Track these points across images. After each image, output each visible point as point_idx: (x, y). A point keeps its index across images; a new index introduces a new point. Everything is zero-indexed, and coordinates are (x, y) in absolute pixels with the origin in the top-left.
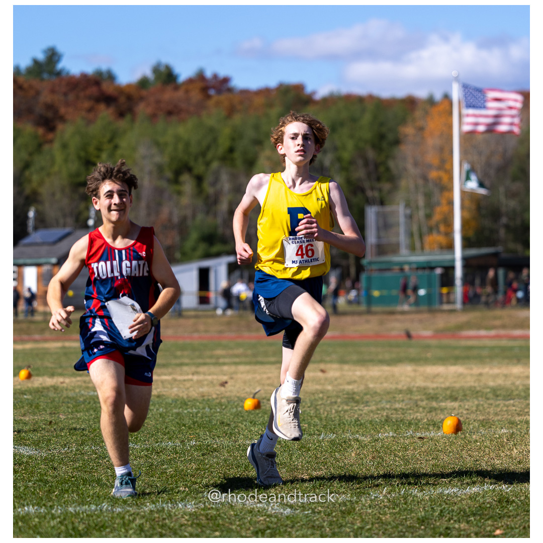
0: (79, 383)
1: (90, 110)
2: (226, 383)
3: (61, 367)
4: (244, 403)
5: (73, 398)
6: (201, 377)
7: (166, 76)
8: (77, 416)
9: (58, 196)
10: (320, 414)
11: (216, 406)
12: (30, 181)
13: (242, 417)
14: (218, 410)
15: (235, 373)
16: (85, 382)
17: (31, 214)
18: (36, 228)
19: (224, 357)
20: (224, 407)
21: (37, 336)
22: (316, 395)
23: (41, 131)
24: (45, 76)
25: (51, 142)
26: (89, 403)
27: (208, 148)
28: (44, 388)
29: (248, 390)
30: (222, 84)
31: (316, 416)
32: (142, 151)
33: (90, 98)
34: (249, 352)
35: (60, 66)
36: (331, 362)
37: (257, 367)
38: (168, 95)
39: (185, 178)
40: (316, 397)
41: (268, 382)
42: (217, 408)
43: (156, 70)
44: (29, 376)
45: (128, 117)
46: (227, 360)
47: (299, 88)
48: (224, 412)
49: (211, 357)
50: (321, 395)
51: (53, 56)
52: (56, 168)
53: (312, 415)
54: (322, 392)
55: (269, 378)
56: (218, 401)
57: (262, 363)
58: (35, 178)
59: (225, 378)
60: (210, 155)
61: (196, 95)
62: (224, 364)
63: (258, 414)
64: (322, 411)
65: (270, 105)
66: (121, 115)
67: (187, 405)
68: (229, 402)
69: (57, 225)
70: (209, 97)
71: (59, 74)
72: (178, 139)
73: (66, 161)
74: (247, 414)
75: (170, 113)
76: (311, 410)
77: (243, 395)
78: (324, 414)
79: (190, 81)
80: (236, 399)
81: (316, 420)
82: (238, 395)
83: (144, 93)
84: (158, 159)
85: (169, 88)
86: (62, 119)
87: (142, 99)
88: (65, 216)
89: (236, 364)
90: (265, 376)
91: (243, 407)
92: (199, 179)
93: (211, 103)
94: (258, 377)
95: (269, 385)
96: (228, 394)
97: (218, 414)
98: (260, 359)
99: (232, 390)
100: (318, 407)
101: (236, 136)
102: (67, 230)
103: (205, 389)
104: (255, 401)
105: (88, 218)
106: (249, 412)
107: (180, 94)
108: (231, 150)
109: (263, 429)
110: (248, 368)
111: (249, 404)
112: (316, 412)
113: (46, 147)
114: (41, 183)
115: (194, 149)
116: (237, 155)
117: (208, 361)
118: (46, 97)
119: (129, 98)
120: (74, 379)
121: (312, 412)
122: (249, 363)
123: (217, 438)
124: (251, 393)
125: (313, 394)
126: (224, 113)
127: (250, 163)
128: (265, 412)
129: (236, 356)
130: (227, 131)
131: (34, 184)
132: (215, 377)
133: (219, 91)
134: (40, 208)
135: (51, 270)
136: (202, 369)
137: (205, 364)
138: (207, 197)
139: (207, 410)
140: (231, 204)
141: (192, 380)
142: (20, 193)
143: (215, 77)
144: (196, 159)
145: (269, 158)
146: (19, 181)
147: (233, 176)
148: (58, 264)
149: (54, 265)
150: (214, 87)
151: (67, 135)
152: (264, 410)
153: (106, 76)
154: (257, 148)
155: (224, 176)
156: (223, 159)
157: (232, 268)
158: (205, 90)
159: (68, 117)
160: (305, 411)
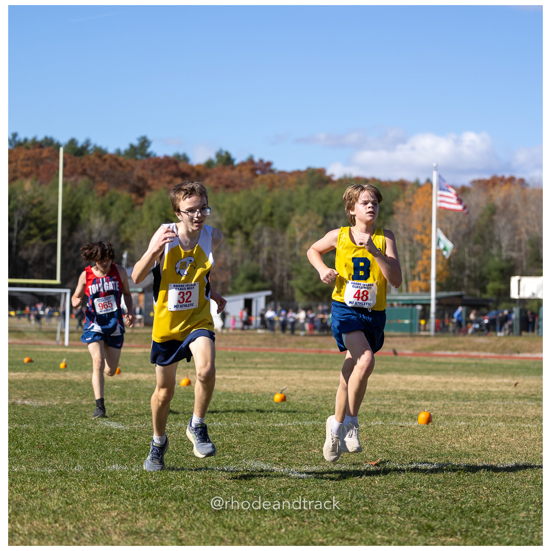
1: (170, 182)
2: (262, 382)
3: (142, 366)
4: (274, 396)
6: (243, 377)
7: (226, 160)
9: (145, 243)
10: (329, 406)
11: (253, 398)
12: (125, 232)
13: (273, 406)
14: (255, 401)
15: (268, 375)
17: (125, 256)
18: (128, 266)
19: (261, 363)
20: (259, 399)
23: (134, 196)
24: (139, 157)
25: (141, 204)
27: (255, 212)
28: (129, 381)
29: (277, 387)
30: (266, 167)
31: (326, 408)
33: (170, 173)
34: (279, 361)
35: (149, 150)
37: (285, 372)
38: (227, 173)
39: (237, 233)
40: (327, 394)
41: (293, 382)
43: (219, 155)
44: (119, 372)
46: (263, 366)
47: (322, 171)
49: (251, 363)
50: (330, 393)
51: (145, 143)
52: (144, 224)
54: (331, 391)
55: (293, 380)
56: (255, 395)
57: (288, 369)
58: (128, 230)
59: (261, 379)
60: (255, 218)
61: (246, 174)
62: (261, 368)
63: (284, 405)
64: (330, 405)
65: (301, 183)
67: (233, 397)
68: (263, 396)
70: (256, 176)
71: (148, 155)
72: (233, 205)
73: (151, 218)
74: (276, 405)
75: (227, 187)
76: (322, 404)
77: (273, 391)
79: (243, 164)
80: (268, 394)
81: (326, 410)
82: (270, 391)
83: (209, 171)
84: (218, 219)
85: (228, 168)
86: (149, 188)
87: (207, 175)
89: (270, 369)
90: (290, 378)
91: (273, 399)
92: (247, 235)
93: (258, 180)
94: (285, 379)
95: (292, 384)
96: (263, 390)
97: (255, 404)
98: (287, 366)
99: (266, 387)
100: (328, 402)
101: (275, 205)
103: (245, 386)
104: (282, 395)
106: (277, 403)
107: (235, 173)
108: (271, 215)
110: (278, 372)
111: (277, 397)
112: (326, 405)
113: (138, 208)
114: (133, 234)
115: (244, 213)
116: (275, 218)
117: (249, 366)
118: (138, 172)
119: (198, 174)
122: (279, 369)
123: (253, 421)
124: (279, 390)
125: (325, 392)
126: (267, 188)
127: (285, 225)
128: (289, 404)
129: (270, 363)
130: (269, 201)
131: (128, 235)
132: (254, 377)
133: (264, 172)
134: (132, 251)
135: (137, 296)
136: (244, 371)
137: (246, 368)
138: (253, 248)
139: (247, 401)
140: (269, 253)
141: (237, 379)
142: (117, 240)
143: (261, 161)
144: (245, 220)
145: (298, 221)
146: (117, 231)
147: (272, 234)
148: (143, 292)
149: (140, 293)
150: (260, 169)
151: (153, 200)
152: (288, 402)
153: (182, 158)
154: (290, 214)
155: (265, 233)
156: (265, 221)
157: (268, 300)
158: (253, 171)
159: (154, 187)
160: (318, 404)
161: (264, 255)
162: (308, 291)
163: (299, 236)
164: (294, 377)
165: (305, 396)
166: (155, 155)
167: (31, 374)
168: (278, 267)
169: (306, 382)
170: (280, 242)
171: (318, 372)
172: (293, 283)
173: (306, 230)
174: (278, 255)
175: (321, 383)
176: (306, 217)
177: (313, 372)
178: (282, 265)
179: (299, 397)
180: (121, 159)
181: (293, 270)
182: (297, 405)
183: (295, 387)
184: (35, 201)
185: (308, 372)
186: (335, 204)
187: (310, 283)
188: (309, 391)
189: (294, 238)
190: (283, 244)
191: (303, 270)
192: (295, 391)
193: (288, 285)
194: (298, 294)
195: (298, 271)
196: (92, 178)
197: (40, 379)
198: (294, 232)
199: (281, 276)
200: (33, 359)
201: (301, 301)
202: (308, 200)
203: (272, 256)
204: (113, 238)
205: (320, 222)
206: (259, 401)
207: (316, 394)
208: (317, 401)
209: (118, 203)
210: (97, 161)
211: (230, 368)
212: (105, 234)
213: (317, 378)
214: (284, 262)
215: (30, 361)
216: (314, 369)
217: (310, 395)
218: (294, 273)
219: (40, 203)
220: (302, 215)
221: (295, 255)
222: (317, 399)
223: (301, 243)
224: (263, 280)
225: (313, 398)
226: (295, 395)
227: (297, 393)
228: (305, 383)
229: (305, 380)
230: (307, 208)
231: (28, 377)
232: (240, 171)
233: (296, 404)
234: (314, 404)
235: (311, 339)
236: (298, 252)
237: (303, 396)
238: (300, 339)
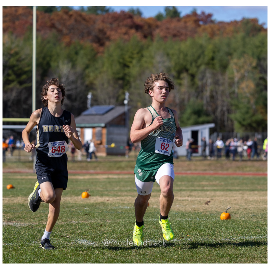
0: (118, 201)
1: (126, 33)
2: (209, 202)
3: (107, 191)
4: (220, 215)
5: (115, 210)
6: (193, 199)
7: (173, 13)
8: (117, 221)
9: (106, 85)
11: (203, 217)
12: (89, 76)
13: (219, 224)
14: (204, 219)
15: (214, 196)
16: (122, 200)
17: (89, 96)
18: (92, 105)
19: (207, 186)
21: (92, 171)
23: (95, 45)
24: (99, 12)
26: (125, 213)
27: (199, 57)
28: (97, 204)
29: (222, 207)
30: (207, 18)
32: (158, 58)
33: (126, 26)
34: (223, 183)
37: (228, 193)
38: (174, 24)
39: (184, 75)
41: (235, 202)
43: (167, 9)
44: (88, 196)
45: (149, 38)
46: (208, 188)
47: (255, 21)
48: (208, 220)
49: (199, 186)
52: (105, 69)
55: (235, 200)
56: (204, 214)
57: (230, 190)
58: (92, 74)
59: (208, 199)
60: (199, 62)
61: (191, 25)
62: (207, 190)
63: (229, 222)
65: (237, 32)
66: (145, 37)
67: (185, 216)
68: (210, 214)
69: (105, 103)
70: (199, 26)
71: (108, 11)
72: (180, 51)
75: (175, 36)
77: (219, 211)
79: (188, 16)
80: (215, 213)
82: (216, 210)
83: (159, 23)
84: (167, 64)
85: (175, 20)
86: (108, 39)
87: (157, 27)
88: (110, 98)
89: (215, 190)
91: (220, 218)
92: (193, 76)
93: (200, 30)
94: (229, 199)
95: (235, 204)
96: (210, 209)
97: (204, 222)
98: (229, 188)
99: (212, 207)
101: (216, 50)
102: (111, 106)
103: (195, 206)
104: (227, 214)
105: (124, 99)
106: (223, 221)
107: (182, 24)
108: (213, 59)
109: (232, 232)
110: (222, 193)
111: (223, 216)
113: (100, 56)
114: (96, 78)
115: (189, 58)
116: (216, 61)
117: (197, 188)
118: (99, 25)
119: (150, 26)
120: (115, 198)
121: (263, 221)
122: (223, 190)
123: (203, 237)
124: (224, 209)
126: (209, 36)
127: (224, 67)
128: (233, 221)
129: (215, 186)
130: (210, 47)
131: (91, 78)
132: (202, 199)
133: (205, 22)
134: (95, 92)
135: (101, 131)
136: (194, 193)
137: (195, 190)
138: (198, 88)
139: (197, 219)
140: (212, 91)
141: (188, 200)
142: (83, 83)
143: (203, 13)
144: (191, 64)
145: (236, 64)
146: (82, 76)
147: (214, 75)
148: (105, 127)
149: (103, 127)
150: (202, 20)
151: (112, 49)
152: (232, 219)
153: (136, 13)
154: (229, 57)
155: (208, 75)
156: (208, 64)
157: (212, 131)
158: (197, 22)
159: (112, 38)
160: (258, 221)
161: (207, 93)
162: (245, 123)
163: (237, 77)
164: (236, 198)
165: (247, 214)
166: (113, 11)
167: (13, 198)
168: (219, 102)
169: (247, 202)
170: (221, 81)
171: (256, 192)
172: (232, 116)
173: (242, 71)
174: (219, 93)
175: (259, 202)
176: (242, 60)
177: (252, 193)
178: (223, 101)
179: (241, 215)
180: (84, 14)
181: (232, 105)
182: (240, 223)
183: (238, 207)
184: (12, 52)
185: (248, 193)
187: (247, 116)
188: (249, 209)
189: (232, 78)
190: (223, 84)
191: (241, 106)
192: (238, 210)
193: (228, 118)
194: (236, 125)
195: (237, 107)
196: (60, 31)
197: (21, 204)
198: (233, 73)
199: (222, 110)
200: (14, 186)
201: (239, 131)
202: (244, 45)
203: (214, 94)
204: (79, 82)
205: (254, 64)
206: (208, 219)
207: (256, 212)
208: (257, 219)
209: (82, 52)
210: (65, 17)
211: (181, 190)
212: (72, 78)
213: (255, 198)
214: (224, 98)
215: (12, 188)
216: (253, 190)
217: (251, 213)
218: (233, 108)
219: (17, 53)
220: (239, 58)
221: (233, 92)
222: (257, 216)
224: (207, 115)
225: (254, 216)
226: (238, 214)
227: (240, 212)
228: (246, 203)
229: (246, 200)
230: (243, 53)
231: (11, 202)
232: (185, 22)
233: (240, 221)
234: (254, 221)
235: (249, 163)
236: (236, 90)
237: (244, 214)
238: (239, 164)
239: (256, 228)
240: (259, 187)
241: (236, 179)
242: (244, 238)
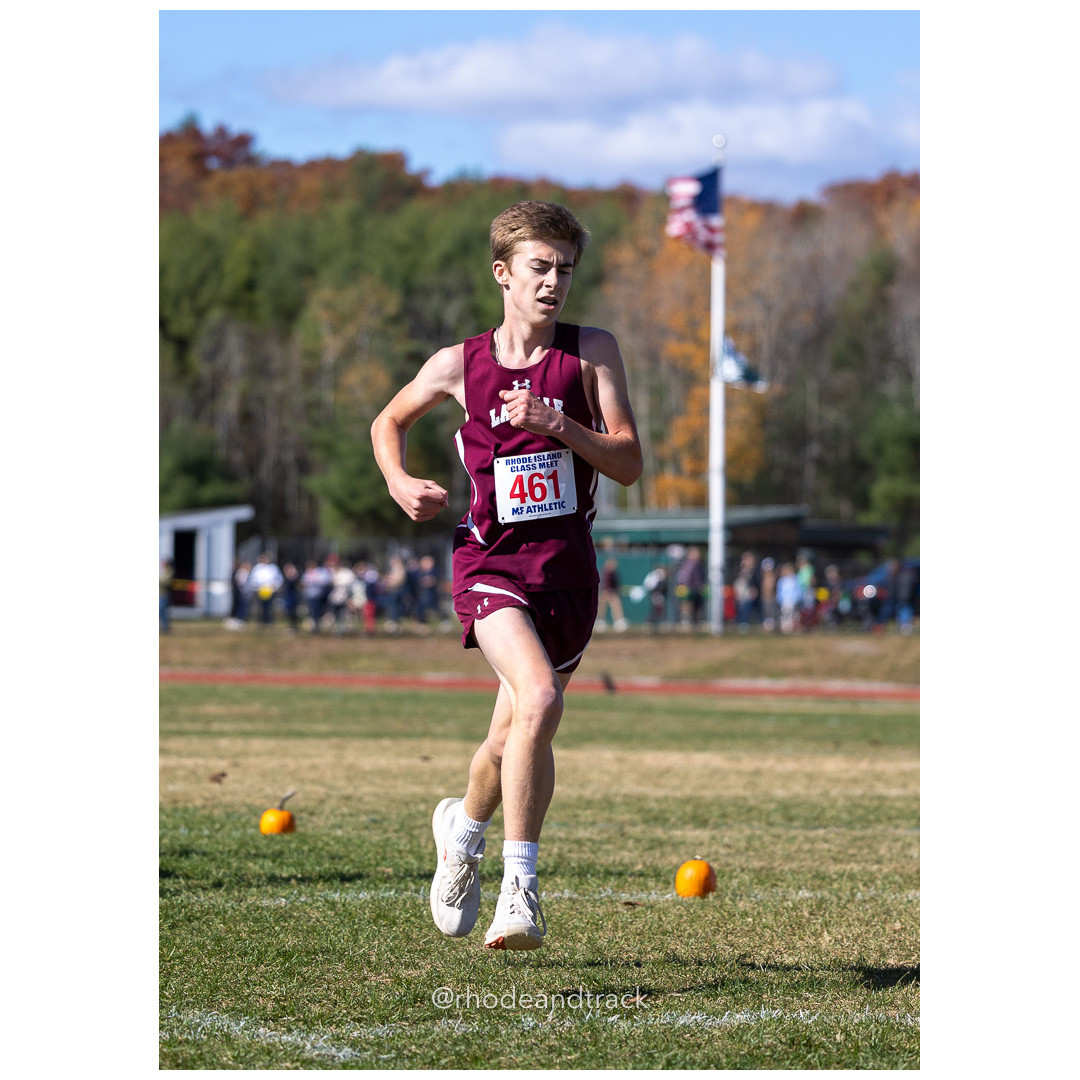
2: (223, 775)
4: (260, 818)
6: (172, 762)
10: (419, 846)
11: (202, 823)
13: (256, 847)
14: (206, 832)
15: (245, 754)
19: (220, 719)
20: (217, 826)
22: (412, 806)
27: (202, 280)
29: (269, 790)
30: (235, 148)
31: (411, 852)
34: (275, 710)
36: (445, 736)
37: (291, 744)
40: (413, 810)
41: (313, 775)
42: (203, 827)
46: (227, 727)
47: (395, 161)
48: (219, 835)
49: (193, 718)
53: (402, 847)
54: (422, 802)
55: (314, 767)
56: (205, 813)
57: (301, 735)
59: (221, 765)
60: (205, 295)
61: (179, 169)
62: (222, 734)
63: (289, 841)
65: (334, 194)
68: (228, 816)
70: (205, 173)
74: (265, 842)
76: (399, 838)
77: (258, 802)
78: (426, 847)
79: (168, 139)
80: (244, 810)
81: (411, 859)
82: (248, 801)
89: (246, 734)
90: (306, 762)
91: (257, 827)
92: (182, 345)
93: (209, 186)
94: (291, 764)
95: (313, 782)
96: (227, 799)
97: (206, 840)
98: (297, 726)
99: (237, 789)
100: (416, 832)
101: (261, 257)
103: (178, 787)
104: (284, 815)
106: (269, 838)
108: (250, 285)
110: (270, 743)
111: (270, 821)
112: (410, 842)
116: (261, 296)
117: (188, 726)
121: (404, 841)
122: (275, 734)
123: (201, 893)
124: (275, 798)
125: (406, 804)
126: (237, 208)
127: (289, 314)
128: (304, 840)
130: (242, 246)
132: (201, 761)
133: (229, 162)
136: (175, 744)
137: (181, 734)
138: (197, 384)
139: (182, 831)
140: (245, 398)
143: (221, 132)
145: (329, 306)
147: (253, 342)
150: (217, 154)
152: (300, 834)
154: (304, 283)
155: (233, 341)
156: (233, 303)
157: (243, 533)
158: (198, 159)
160: (388, 839)
161: (230, 404)
162: (360, 505)
163: (332, 347)
164: (317, 761)
165: (351, 815)
168: (270, 436)
169: (354, 774)
170: (276, 364)
171: (386, 743)
172: (314, 483)
173: (351, 330)
174: (271, 402)
175: (395, 777)
176: (351, 295)
177: (371, 744)
178: (283, 431)
179: (332, 820)
181: (313, 445)
182: (327, 844)
183: (321, 790)
185: (358, 743)
186: (432, 257)
188: (360, 800)
189: (313, 355)
190: (284, 372)
191: (344, 447)
192: (322, 802)
193: (300, 490)
194: (327, 514)
195: (330, 451)
198: (317, 337)
199: (279, 463)
201: (336, 535)
202: (357, 242)
203: (254, 407)
205: (392, 308)
207: (383, 809)
208: (385, 831)
213: (383, 762)
214: (288, 422)
216: (376, 735)
217: (366, 813)
218: (316, 456)
220: (340, 286)
221: (318, 404)
222: (386, 824)
223: (337, 369)
224: (229, 475)
225: (375, 821)
226: (322, 812)
227: (326, 808)
228: (349, 779)
229: (350, 767)
230: (354, 272)
233: (326, 839)
234: (376, 839)
235: (367, 646)
236: (329, 396)
237: (343, 816)
238: (334, 646)
239: (378, 865)
240: (396, 725)
241: (320, 696)
242: (336, 896)
